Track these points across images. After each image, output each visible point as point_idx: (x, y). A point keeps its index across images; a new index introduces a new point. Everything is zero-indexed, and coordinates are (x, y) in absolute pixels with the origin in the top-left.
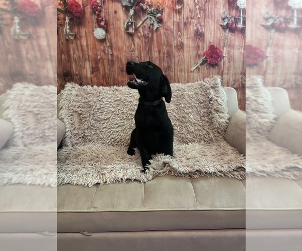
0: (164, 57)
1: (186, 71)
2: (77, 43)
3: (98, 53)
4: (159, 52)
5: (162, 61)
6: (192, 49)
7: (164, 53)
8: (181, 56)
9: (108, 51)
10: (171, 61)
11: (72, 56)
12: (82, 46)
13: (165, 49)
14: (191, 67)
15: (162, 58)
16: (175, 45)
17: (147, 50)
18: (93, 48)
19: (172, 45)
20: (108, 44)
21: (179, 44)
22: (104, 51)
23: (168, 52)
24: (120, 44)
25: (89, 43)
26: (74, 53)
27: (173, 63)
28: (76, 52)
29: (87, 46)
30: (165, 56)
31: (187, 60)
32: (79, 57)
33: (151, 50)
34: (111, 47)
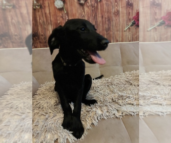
0: (105, 21)
1: (121, 31)
2: (42, 12)
3: (58, 18)
4: (102, 17)
5: (104, 24)
6: (125, 14)
7: (105, 18)
8: (117, 20)
9: (65, 17)
10: (110, 24)
11: (39, 21)
12: (45, 13)
13: (106, 15)
14: (124, 28)
15: (104, 22)
16: (113, 12)
17: (94, 16)
18: (54, 15)
19: (111, 12)
20: (65, 12)
21: (116, 11)
22: (62, 17)
23: (108, 17)
24: (74, 12)
25: (51, 11)
26: (40, 19)
27: (112, 26)
28: (42, 18)
29: (50, 13)
30: (107, 20)
31: (122, 22)
32: (44, 22)
33: (96, 16)
34: (67, 14)
